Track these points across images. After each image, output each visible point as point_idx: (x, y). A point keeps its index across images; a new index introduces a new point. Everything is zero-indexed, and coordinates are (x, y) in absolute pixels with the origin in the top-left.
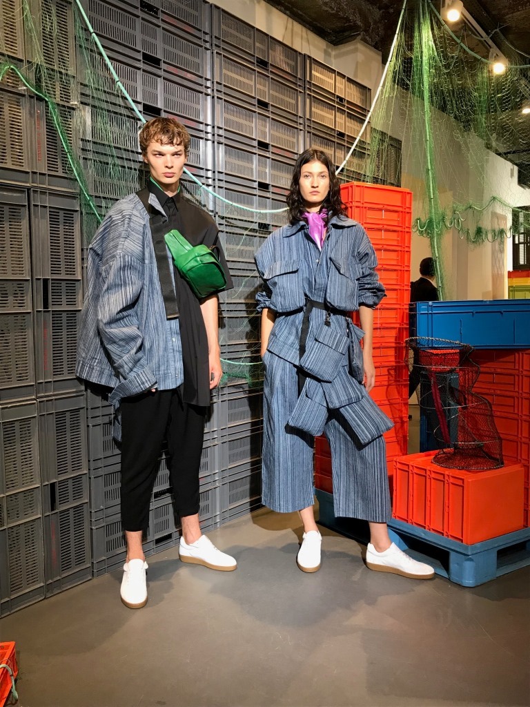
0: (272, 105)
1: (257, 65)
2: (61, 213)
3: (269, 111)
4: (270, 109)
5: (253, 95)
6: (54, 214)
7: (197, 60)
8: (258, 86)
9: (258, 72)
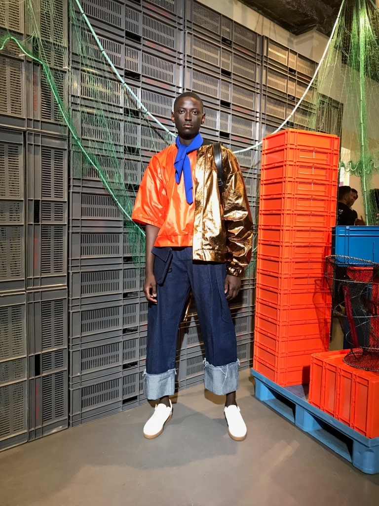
0: (234, 74)
1: (222, 43)
2: (53, 151)
3: (231, 78)
4: (232, 76)
5: (218, 66)
6: (46, 152)
7: (172, 38)
8: (222, 59)
9: (223, 48)
